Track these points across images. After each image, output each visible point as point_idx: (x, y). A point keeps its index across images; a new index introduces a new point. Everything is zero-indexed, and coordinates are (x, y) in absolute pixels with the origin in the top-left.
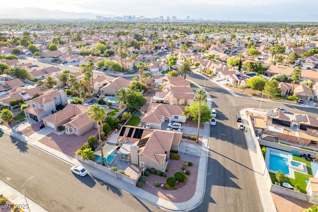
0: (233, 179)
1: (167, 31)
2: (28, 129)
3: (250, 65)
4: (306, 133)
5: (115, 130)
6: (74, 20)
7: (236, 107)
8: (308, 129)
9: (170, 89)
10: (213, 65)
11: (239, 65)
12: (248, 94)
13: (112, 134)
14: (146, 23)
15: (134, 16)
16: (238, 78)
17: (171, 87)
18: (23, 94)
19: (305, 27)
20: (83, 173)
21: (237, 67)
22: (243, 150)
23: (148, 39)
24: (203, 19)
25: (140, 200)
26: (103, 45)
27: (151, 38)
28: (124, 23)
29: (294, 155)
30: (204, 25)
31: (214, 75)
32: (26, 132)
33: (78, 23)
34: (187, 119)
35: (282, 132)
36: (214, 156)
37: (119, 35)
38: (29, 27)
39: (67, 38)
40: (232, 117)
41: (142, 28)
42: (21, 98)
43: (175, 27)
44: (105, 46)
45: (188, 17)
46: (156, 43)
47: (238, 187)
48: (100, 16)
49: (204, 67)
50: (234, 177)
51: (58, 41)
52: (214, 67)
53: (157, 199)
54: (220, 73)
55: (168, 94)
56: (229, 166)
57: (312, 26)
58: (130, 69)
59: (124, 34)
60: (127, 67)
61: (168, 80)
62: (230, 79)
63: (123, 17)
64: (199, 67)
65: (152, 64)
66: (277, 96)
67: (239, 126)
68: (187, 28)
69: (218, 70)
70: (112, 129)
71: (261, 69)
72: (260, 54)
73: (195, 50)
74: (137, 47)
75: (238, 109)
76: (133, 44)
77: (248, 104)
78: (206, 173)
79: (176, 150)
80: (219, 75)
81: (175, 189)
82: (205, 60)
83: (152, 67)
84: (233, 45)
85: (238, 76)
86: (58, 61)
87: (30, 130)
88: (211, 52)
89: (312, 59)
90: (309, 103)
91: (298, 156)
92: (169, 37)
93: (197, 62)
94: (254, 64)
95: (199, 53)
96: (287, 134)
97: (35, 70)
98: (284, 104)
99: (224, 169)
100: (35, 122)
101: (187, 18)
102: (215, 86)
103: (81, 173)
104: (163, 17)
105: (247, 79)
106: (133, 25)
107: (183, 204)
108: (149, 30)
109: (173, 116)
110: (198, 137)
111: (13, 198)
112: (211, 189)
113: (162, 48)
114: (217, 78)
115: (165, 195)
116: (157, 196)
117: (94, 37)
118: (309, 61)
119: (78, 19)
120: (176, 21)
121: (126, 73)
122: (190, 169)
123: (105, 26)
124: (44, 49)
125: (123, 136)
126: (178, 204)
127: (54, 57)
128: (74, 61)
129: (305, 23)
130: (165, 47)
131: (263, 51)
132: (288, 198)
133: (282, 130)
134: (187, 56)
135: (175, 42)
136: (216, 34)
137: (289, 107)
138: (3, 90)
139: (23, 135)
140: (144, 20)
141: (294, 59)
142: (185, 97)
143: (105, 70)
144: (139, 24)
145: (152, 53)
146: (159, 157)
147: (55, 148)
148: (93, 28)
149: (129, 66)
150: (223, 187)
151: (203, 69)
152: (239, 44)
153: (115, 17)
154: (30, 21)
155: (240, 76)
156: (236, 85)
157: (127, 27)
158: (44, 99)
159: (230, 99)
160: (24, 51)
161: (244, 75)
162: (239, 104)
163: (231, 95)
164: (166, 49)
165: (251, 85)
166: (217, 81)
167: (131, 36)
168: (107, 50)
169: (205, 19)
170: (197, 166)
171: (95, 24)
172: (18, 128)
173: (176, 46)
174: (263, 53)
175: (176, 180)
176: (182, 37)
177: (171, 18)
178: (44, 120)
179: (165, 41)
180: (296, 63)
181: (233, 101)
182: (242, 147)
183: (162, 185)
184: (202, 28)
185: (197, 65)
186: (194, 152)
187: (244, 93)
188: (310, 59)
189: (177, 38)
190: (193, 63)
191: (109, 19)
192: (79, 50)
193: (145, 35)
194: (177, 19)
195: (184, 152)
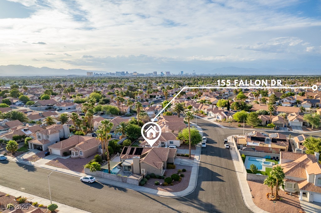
0: (219, 177)
1: (160, 84)
2: (34, 156)
3: (236, 104)
4: (276, 145)
5: (117, 154)
6: (63, 77)
7: (224, 135)
8: (277, 142)
9: (165, 123)
10: (204, 106)
11: (228, 105)
12: (235, 126)
13: (115, 156)
14: (139, 78)
15: (127, 72)
16: (226, 114)
17: (166, 122)
18: (25, 130)
19: (288, 79)
20: (92, 180)
21: (226, 108)
22: (228, 160)
23: (143, 90)
24: (196, 74)
25: (143, 193)
26: (98, 94)
27: (145, 90)
28: (117, 78)
29: (267, 159)
30: (197, 79)
31: (205, 115)
32: (32, 159)
33: (67, 79)
34: (181, 145)
35: (259, 146)
36: (203, 165)
37: (112, 87)
38: (13, 83)
39: (59, 90)
40: (220, 141)
41: (136, 81)
42: (24, 134)
43: (169, 81)
44: (100, 96)
45: (182, 72)
46: (151, 93)
47: (223, 181)
48: (91, 72)
49: (197, 109)
50: (220, 176)
51: (50, 92)
52: (204, 109)
53: (158, 192)
54: (211, 112)
55: (164, 127)
56: (216, 170)
57: (294, 78)
58: (126, 112)
59: (117, 86)
60: (124, 111)
61: (163, 118)
62: (219, 117)
63: (115, 73)
64: (192, 109)
65: (147, 108)
66: (259, 126)
67: (225, 146)
68: (181, 81)
69: (209, 110)
70: (114, 153)
71: (246, 107)
72: (247, 98)
73: (188, 98)
74: (132, 96)
75: (226, 136)
76: (127, 94)
77: (235, 132)
78: (197, 176)
79: (172, 162)
80: (210, 114)
81: (172, 185)
82: (197, 103)
83: (148, 110)
84: (224, 93)
85: (226, 113)
86: (52, 109)
87: (36, 158)
88: (203, 98)
89: (288, 99)
90: (283, 129)
91: (269, 159)
92: (164, 88)
93: (190, 106)
94: (240, 104)
95: (192, 99)
96: (262, 146)
97: (31, 114)
98: (264, 131)
99: (212, 172)
100: (40, 151)
101: (180, 73)
102: (206, 122)
103: (90, 180)
104: (156, 72)
105: (234, 115)
106: (126, 79)
107: (179, 193)
108: (143, 84)
109: (169, 141)
110: (190, 155)
111: (31, 199)
112: (201, 184)
113: (157, 97)
114: (209, 117)
115: (164, 189)
116: (157, 190)
117: (87, 89)
118: (286, 100)
119: (67, 76)
120: (170, 76)
121: (123, 116)
122: (184, 173)
123: (98, 81)
124: (36, 100)
125: (125, 154)
126: (175, 193)
127: (48, 106)
128: (69, 109)
129: (288, 76)
130: (160, 96)
131: (250, 95)
132: (259, 182)
133: (259, 144)
134: (181, 102)
135: (170, 91)
136: (208, 85)
137: (268, 132)
138: (2, 130)
139: (29, 162)
140: (137, 75)
141: (274, 100)
142: (179, 129)
143: (102, 114)
144: (133, 79)
145: (147, 101)
146: (157, 164)
147: (63, 168)
148: (84, 83)
149: (125, 110)
150: (211, 182)
151: (196, 111)
152: (230, 92)
153: (107, 74)
154: (13, 78)
155: (228, 113)
156: (225, 120)
157: (121, 81)
158: (50, 131)
159: (219, 130)
160: (15, 101)
161: (231, 112)
162: (226, 133)
163: (220, 127)
164: (160, 97)
165: (237, 119)
166: (208, 119)
167: (125, 88)
168: (103, 98)
169: (198, 73)
170: (190, 172)
171: (86, 79)
172: (23, 157)
173: (171, 95)
174: (249, 97)
175: (173, 180)
176: (176, 88)
177: (165, 73)
178: (50, 148)
179: (159, 91)
180: (276, 103)
181: (221, 132)
182: (227, 159)
183: (161, 184)
184: (196, 81)
185: (190, 108)
186: (187, 163)
187: (231, 126)
188: (287, 99)
189: (171, 88)
190: (186, 107)
191: (101, 75)
192: (73, 99)
193: (139, 87)
194: (171, 74)
195: (179, 164)
